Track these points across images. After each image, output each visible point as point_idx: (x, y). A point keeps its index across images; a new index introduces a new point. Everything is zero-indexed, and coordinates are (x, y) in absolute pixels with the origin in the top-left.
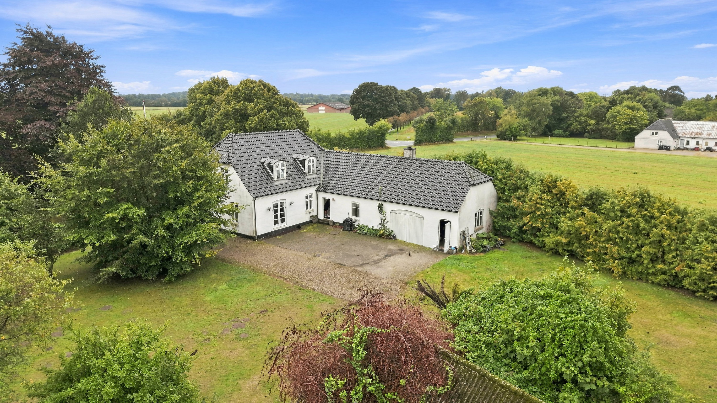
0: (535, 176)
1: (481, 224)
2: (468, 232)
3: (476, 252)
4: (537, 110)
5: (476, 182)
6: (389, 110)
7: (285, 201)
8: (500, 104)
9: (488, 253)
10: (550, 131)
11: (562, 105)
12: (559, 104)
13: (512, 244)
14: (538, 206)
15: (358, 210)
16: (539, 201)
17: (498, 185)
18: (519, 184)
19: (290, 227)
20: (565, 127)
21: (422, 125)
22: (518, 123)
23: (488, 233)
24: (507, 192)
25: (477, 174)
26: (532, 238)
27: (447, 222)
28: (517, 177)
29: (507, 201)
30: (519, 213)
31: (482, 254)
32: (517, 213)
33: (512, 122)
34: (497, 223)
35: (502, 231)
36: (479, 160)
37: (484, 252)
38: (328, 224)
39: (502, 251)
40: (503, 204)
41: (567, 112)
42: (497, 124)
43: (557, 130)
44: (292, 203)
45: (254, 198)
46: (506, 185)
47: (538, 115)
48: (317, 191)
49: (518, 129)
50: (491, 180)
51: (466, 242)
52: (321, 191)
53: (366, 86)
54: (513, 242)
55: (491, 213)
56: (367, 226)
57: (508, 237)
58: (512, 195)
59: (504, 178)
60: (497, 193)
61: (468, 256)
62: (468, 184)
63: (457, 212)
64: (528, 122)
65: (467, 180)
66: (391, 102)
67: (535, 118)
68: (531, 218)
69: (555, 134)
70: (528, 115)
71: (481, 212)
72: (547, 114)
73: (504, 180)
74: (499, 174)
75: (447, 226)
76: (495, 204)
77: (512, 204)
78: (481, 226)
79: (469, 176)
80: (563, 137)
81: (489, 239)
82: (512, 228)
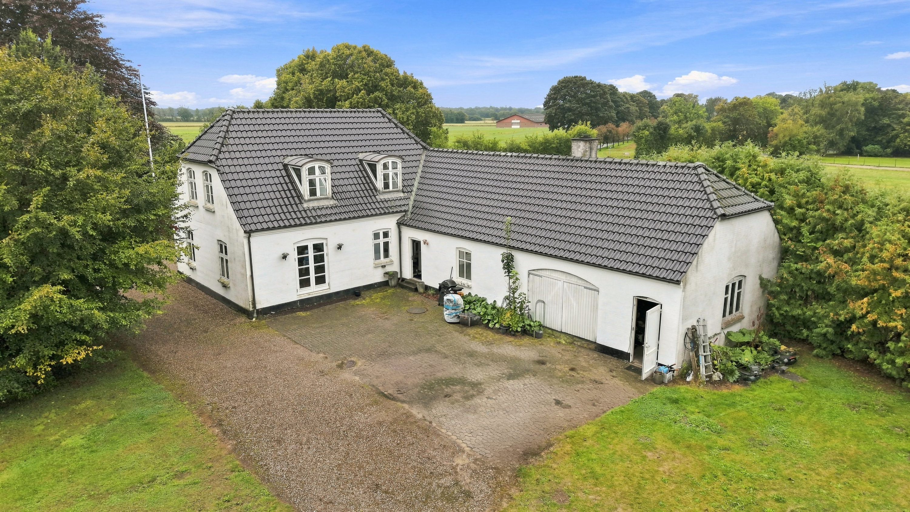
0: (887, 200)
1: (737, 309)
2: (705, 330)
3: (722, 382)
4: (838, 113)
5: (729, 211)
6: (601, 115)
7: (324, 242)
8: (776, 106)
9: (753, 386)
10: (859, 147)
11: (881, 104)
12: (876, 104)
13: (814, 360)
14: (895, 274)
15: (469, 266)
16: (899, 261)
17: (785, 221)
18: (839, 220)
19: (337, 293)
20: (884, 141)
21: (647, 133)
22: (805, 133)
23: (758, 331)
24: (806, 237)
25: (735, 192)
26: (873, 355)
27: (652, 305)
28: (833, 203)
29: (804, 258)
30: (838, 289)
31: (738, 389)
32: (832, 289)
33: (795, 132)
34: (778, 309)
35: (788, 327)
36: (740, 165)
37: (744, 381)
38: (416, 290)
39: (789, 382)
40: (794, 266)
41: (889, 116)
42: (769, 135)
43: (870, 146)
44: (340, 247)
45: (245, 232)
46: (803, 220)
47: (839, 121)
48: (400, 224)
49: (805, 142)
50: (769, 209)
51: (697, 356)
52: (409, 226)
53: (568, 81)
54: (817, 356)
55: (764, 284)
56: (484, 300)
57: (804, 341)
58: (820, 243)
59: (800, 206)
60: (781, 239)
61: (701, 391)
62: (710, 214)
63: (678, 282)
64: (823, 131)
65: (708, 205)
66: (605, 104)
67: (834, 127)
68: (873, 307)
69: (866, 151)
70: (823, 121)
71: (740, 282)
72: (855, 120)
73: (798, 211)
74: (787, 196)
75: (651, 315)
76: (775, 264)
77: (821, 266)
78: (738, 314)
79: (713, 197)
80: (881, 156)
81: (756, 347)
82: (815, 324)
